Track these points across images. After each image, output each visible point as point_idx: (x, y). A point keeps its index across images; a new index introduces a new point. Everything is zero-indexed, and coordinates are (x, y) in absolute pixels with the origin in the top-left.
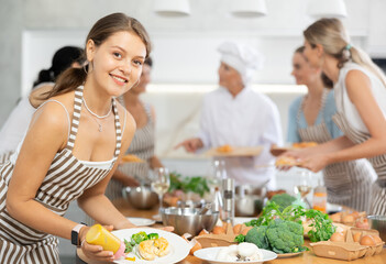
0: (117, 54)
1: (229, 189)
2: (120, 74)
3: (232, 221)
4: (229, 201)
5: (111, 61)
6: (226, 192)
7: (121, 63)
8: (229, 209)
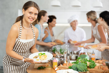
0: (30, 13)
1: (68, 53)
2: (31, 18)
3: (69, 62)
4: (68, 56)
5: (29, 15)
6: (68, 54)
7: (32, 15)
8: (68, 58)
